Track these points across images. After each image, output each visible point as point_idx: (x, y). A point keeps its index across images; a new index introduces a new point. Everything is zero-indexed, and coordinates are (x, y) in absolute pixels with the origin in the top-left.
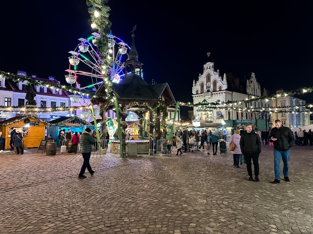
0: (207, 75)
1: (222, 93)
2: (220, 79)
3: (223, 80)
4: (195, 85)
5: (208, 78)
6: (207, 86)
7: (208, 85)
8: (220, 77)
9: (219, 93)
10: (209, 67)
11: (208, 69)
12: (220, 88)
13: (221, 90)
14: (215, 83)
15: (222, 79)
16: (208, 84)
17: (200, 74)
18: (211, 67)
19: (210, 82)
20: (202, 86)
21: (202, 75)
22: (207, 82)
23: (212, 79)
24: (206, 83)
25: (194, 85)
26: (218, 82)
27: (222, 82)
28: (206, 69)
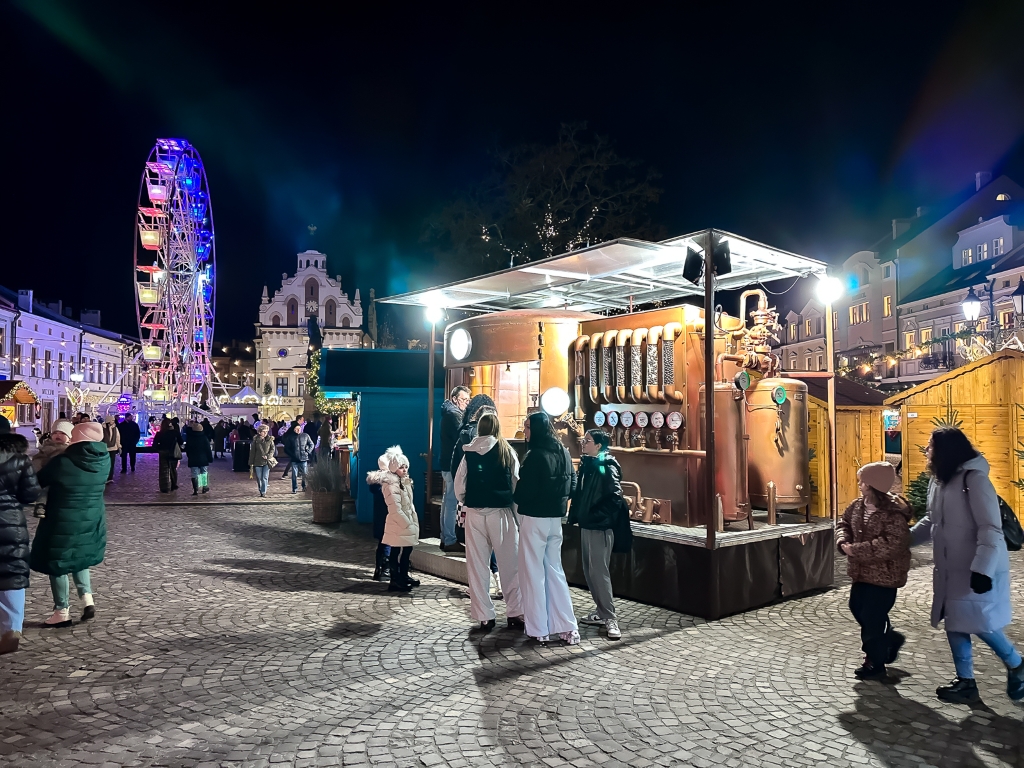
1: (351, 334)
2: (346, 300)
3: (353, 304)
4: (270, 301)
5: (312, 290)
6: (307, 310)
7: (310, 308)
9: (344, 334)
10: (312, 262)
12: (346, 321)
13: (346, 326)
14: (331, 307)
15: (351, 298)
16: (310, 304)
17: (285, 275)
18: (320, 264)
19: (317, 300)
20: (292, 306)
21: (293, 279)
22: (307, 300)
24: (306, 303)
25: (265, 299)
26: (339, 307)
27: (352, 308)
28: (304, 264)
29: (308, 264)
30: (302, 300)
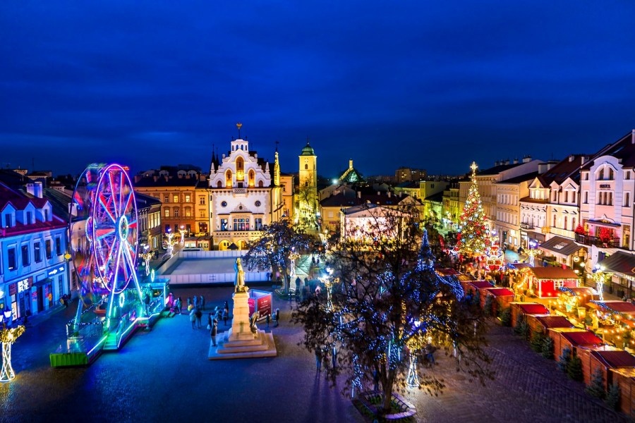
0: (238, 160)
1: (264, 191)
2: (260, 170)
3: (264, 172)
4: (215, 172)
5: (240, 164)
8: (261, 167)
9: (260, 191)
10: (240, 147)
11: (240, 150)
12: (261, 183)
13: (261, 187)
14: (252, 174)
15: (264, 169)
16: (238, 173)
17: (224, 155)
18: (244, 148)
19: (243, 170)
20: (229, 175)
21: (229, 158)
22: (237, 170)
23: (247, 167)
25: (213, 171)
26: (256, 174)
27: (264, 174)
29: (237, 148)
30: (234, 171)
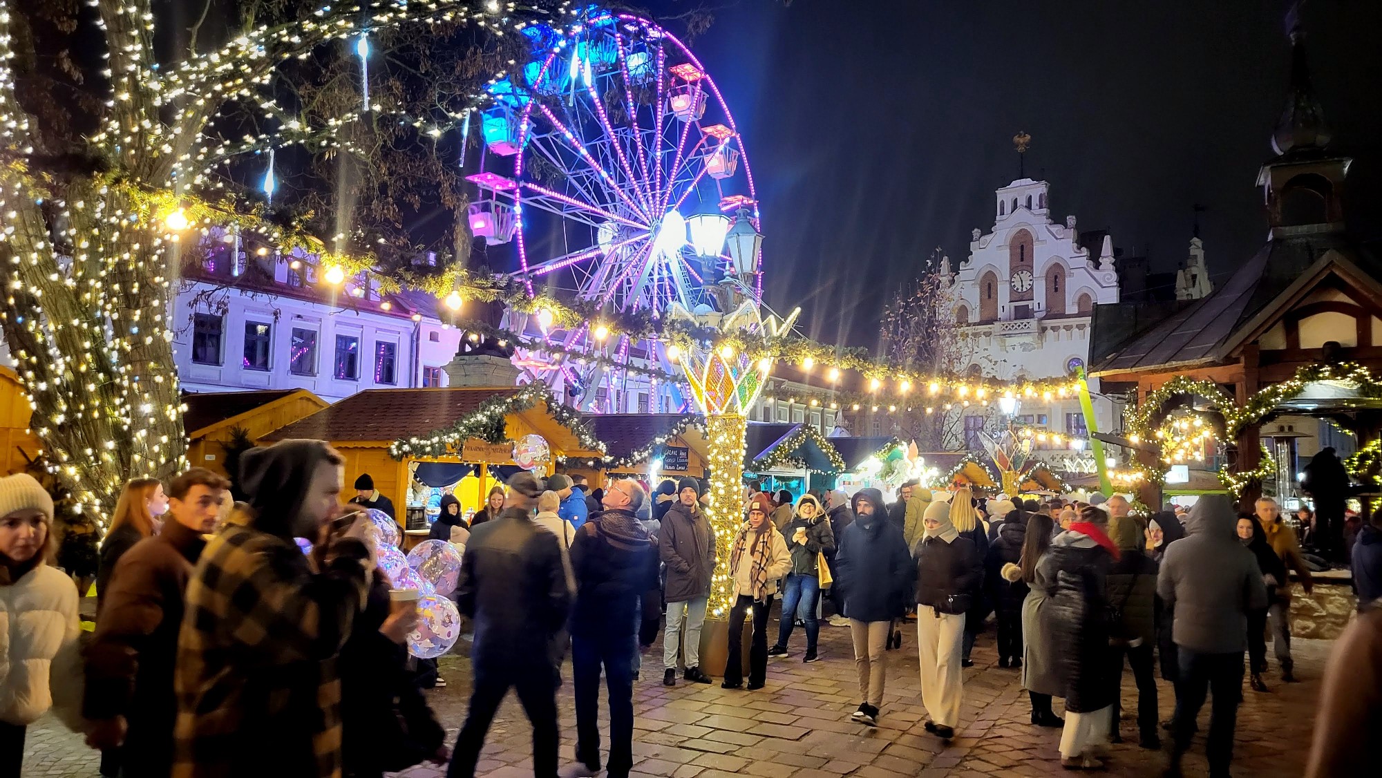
0: (1015, 238)
2: (1083, 261)
3: (1097, 266)
4: (952, 282)
5: (1022, 251)
6: (1013, 290)
7: (1018, 285)
8: (1085, 251)
9: (1080, 326)
10: (1022, 201)
11: (1021, 211)
12: (1086, 300)
14: (1056, 278)
15: (1095, 258)
16: (1016, 279)
17: (976, 232)
18: (1035, 201)
19: (1030, 268)
20: (989, 286)
21: (991, 236)
22: (1014, 271)
23: (1042, 258)
24: (1012, 277)
25: (944, 280)
26: (1071, 275)
27: (1095, 273)
28: (1008, 208)
29: (1015, 206)
30: (1003, 272)
